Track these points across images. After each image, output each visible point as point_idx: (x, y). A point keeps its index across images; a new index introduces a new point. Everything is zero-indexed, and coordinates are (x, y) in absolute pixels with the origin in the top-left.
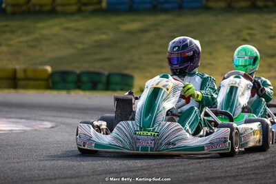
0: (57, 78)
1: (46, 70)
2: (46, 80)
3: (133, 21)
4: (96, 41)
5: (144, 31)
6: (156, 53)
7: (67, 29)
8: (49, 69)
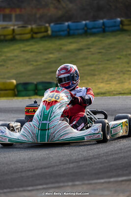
0: (20, 88)
1: (13, 83)
2: (13, 90)
3: (71, 43)
4: (46, 59)
5: (80, 50)
6: (89, 65)
7: (24, 51)
8: (14, 82)
